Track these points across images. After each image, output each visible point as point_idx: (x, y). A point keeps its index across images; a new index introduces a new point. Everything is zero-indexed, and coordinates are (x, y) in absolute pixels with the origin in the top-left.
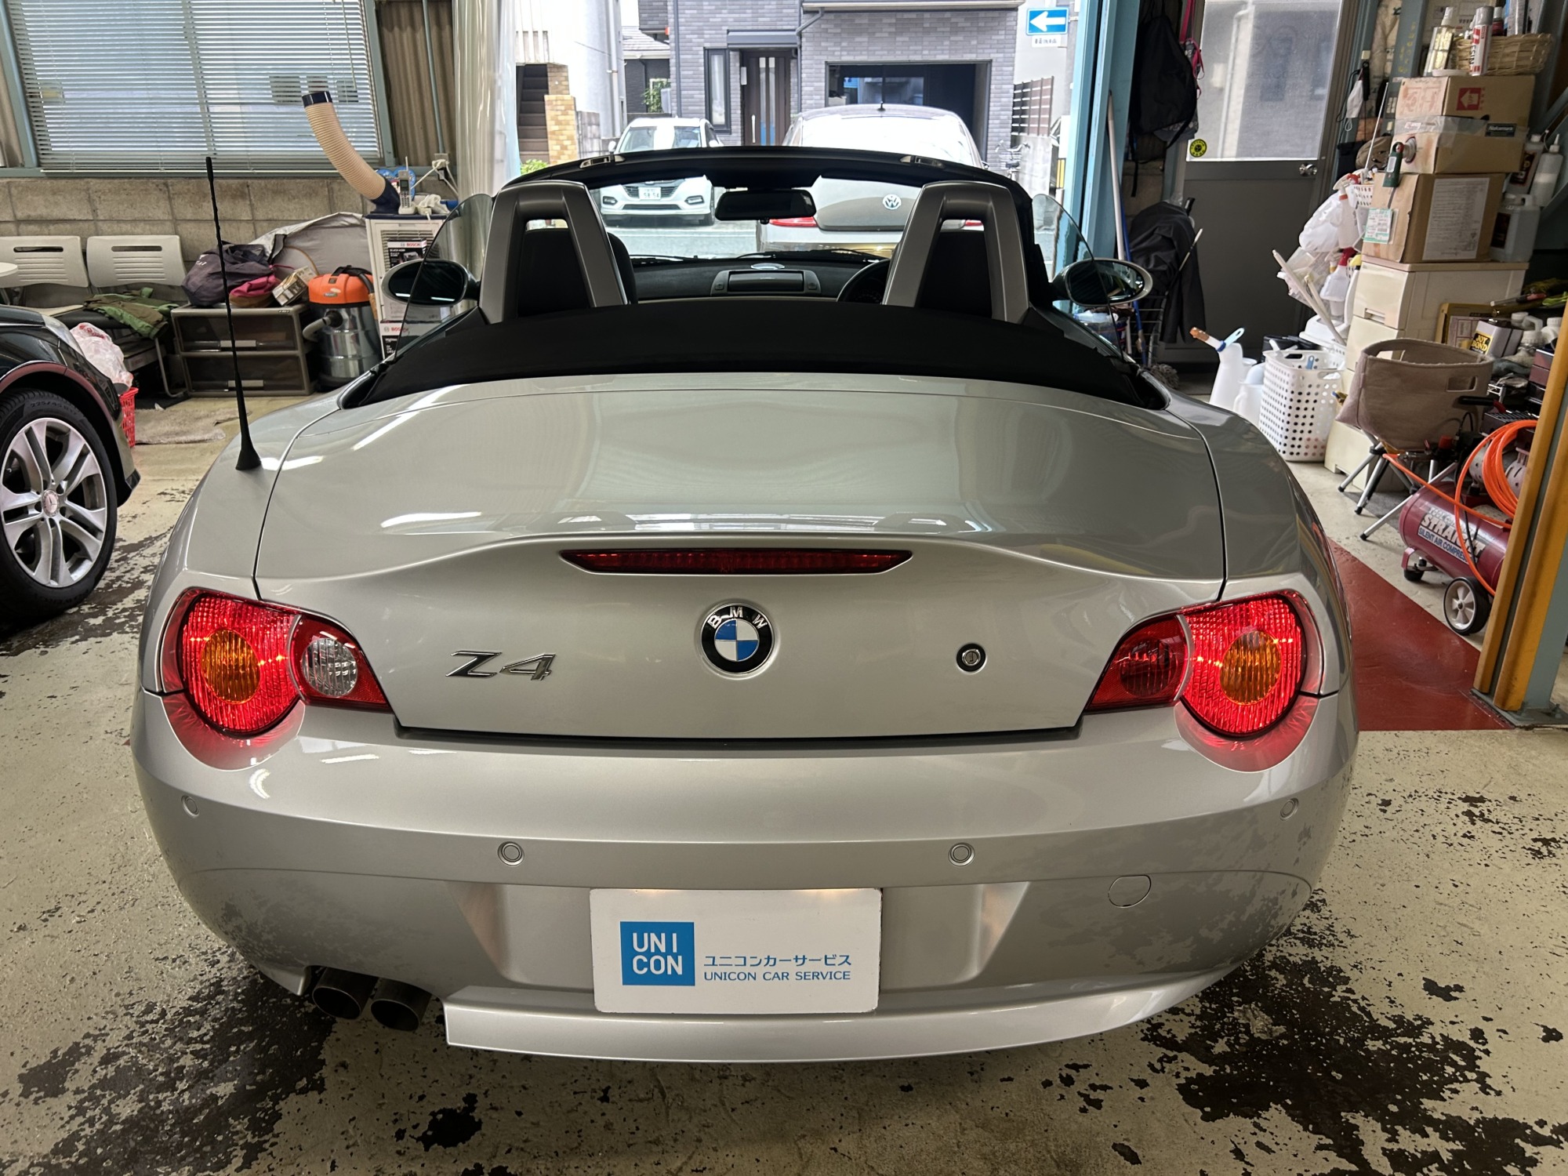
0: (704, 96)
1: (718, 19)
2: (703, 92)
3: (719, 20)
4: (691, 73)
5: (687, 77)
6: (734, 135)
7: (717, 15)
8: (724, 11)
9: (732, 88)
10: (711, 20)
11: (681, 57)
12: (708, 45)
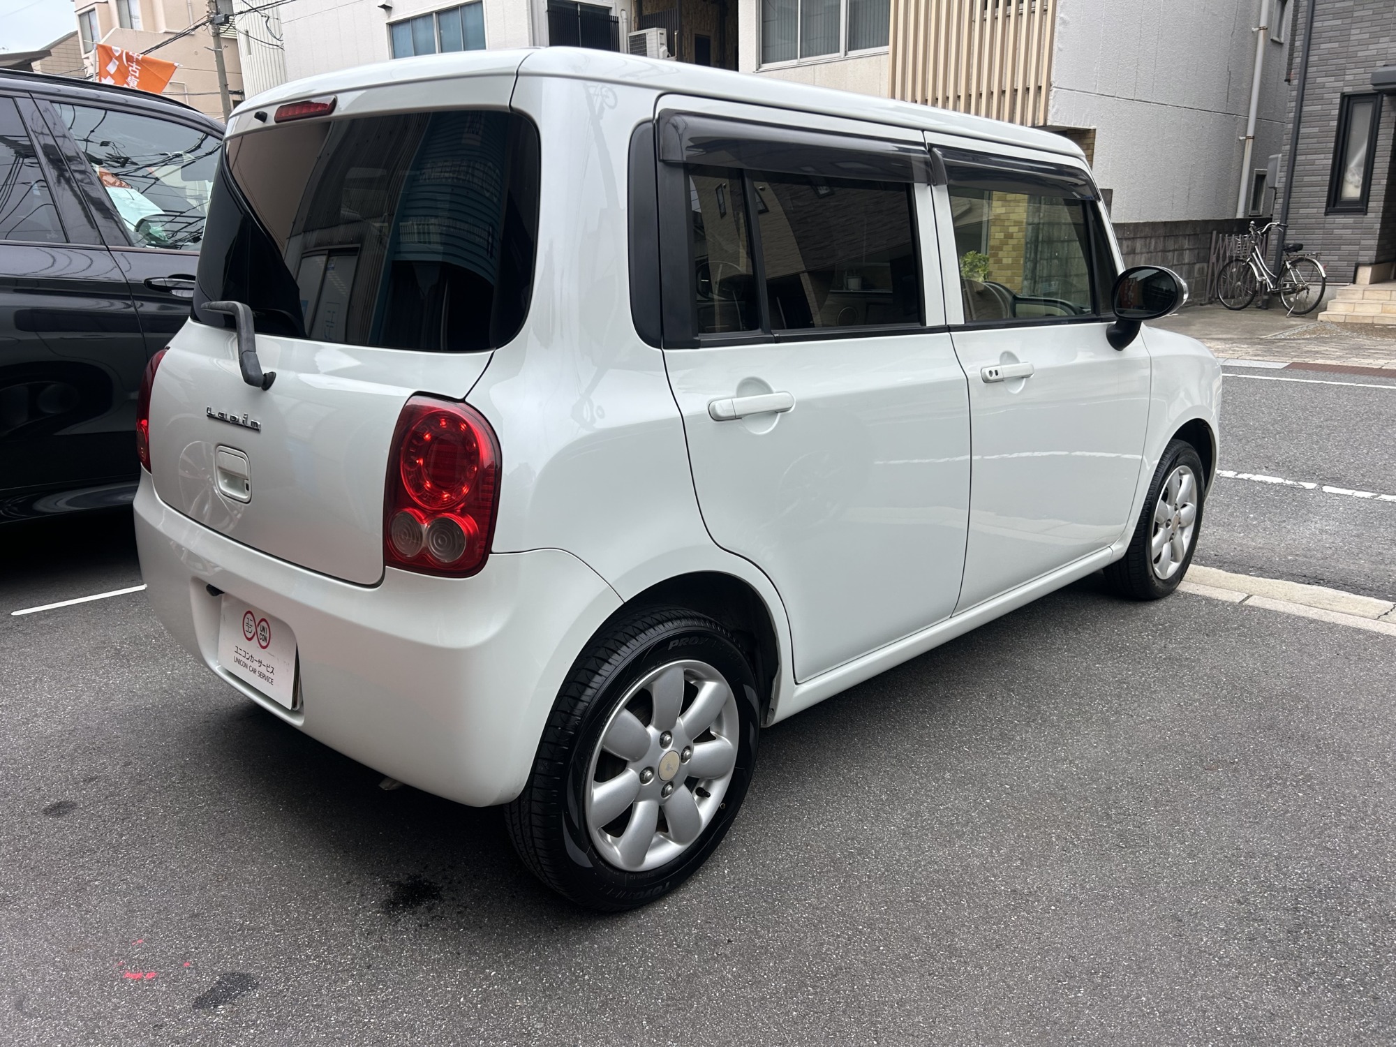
0: (1330, 162)
1: (1372, 51)
2: (1331, 156)
3: (1375, 52)
4: (1316, 130)
5: (1309, 136)
6: (1370, 215)
7: (1371, 47)
8: (1382, 40)
9: (1378, 148)
10: (1360, 54)
11: (1305, 109)
12: (1348, 90)
